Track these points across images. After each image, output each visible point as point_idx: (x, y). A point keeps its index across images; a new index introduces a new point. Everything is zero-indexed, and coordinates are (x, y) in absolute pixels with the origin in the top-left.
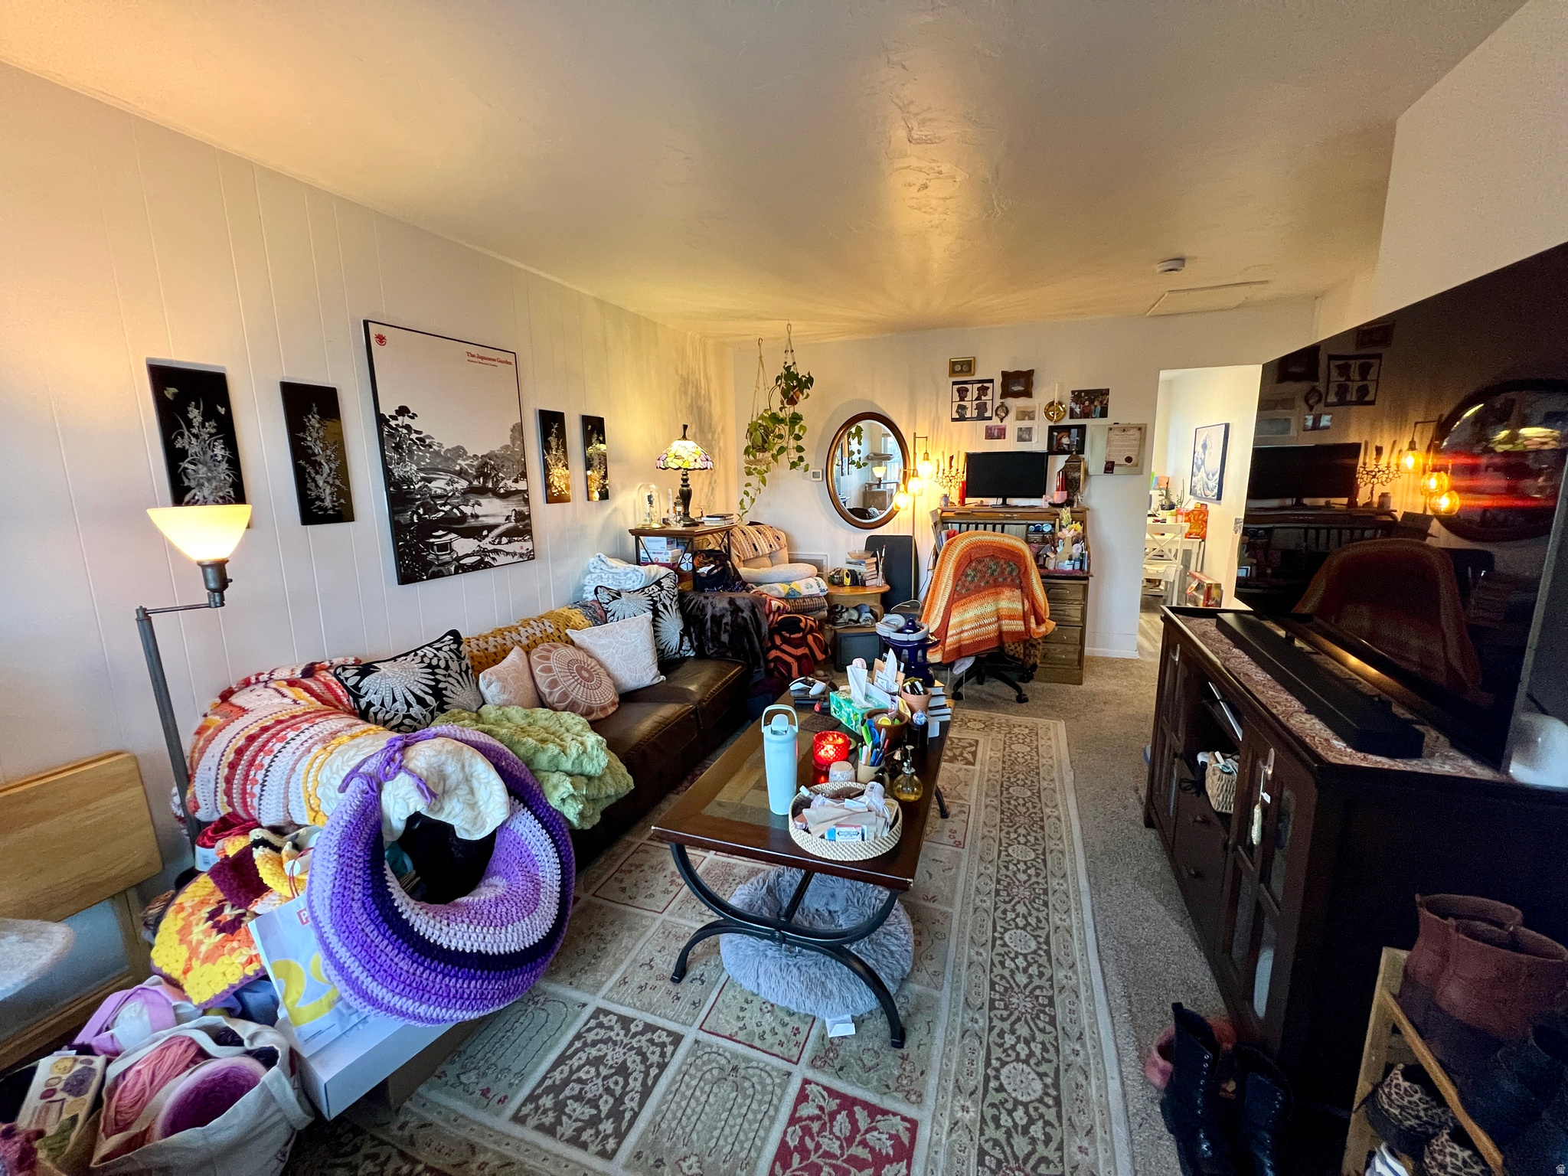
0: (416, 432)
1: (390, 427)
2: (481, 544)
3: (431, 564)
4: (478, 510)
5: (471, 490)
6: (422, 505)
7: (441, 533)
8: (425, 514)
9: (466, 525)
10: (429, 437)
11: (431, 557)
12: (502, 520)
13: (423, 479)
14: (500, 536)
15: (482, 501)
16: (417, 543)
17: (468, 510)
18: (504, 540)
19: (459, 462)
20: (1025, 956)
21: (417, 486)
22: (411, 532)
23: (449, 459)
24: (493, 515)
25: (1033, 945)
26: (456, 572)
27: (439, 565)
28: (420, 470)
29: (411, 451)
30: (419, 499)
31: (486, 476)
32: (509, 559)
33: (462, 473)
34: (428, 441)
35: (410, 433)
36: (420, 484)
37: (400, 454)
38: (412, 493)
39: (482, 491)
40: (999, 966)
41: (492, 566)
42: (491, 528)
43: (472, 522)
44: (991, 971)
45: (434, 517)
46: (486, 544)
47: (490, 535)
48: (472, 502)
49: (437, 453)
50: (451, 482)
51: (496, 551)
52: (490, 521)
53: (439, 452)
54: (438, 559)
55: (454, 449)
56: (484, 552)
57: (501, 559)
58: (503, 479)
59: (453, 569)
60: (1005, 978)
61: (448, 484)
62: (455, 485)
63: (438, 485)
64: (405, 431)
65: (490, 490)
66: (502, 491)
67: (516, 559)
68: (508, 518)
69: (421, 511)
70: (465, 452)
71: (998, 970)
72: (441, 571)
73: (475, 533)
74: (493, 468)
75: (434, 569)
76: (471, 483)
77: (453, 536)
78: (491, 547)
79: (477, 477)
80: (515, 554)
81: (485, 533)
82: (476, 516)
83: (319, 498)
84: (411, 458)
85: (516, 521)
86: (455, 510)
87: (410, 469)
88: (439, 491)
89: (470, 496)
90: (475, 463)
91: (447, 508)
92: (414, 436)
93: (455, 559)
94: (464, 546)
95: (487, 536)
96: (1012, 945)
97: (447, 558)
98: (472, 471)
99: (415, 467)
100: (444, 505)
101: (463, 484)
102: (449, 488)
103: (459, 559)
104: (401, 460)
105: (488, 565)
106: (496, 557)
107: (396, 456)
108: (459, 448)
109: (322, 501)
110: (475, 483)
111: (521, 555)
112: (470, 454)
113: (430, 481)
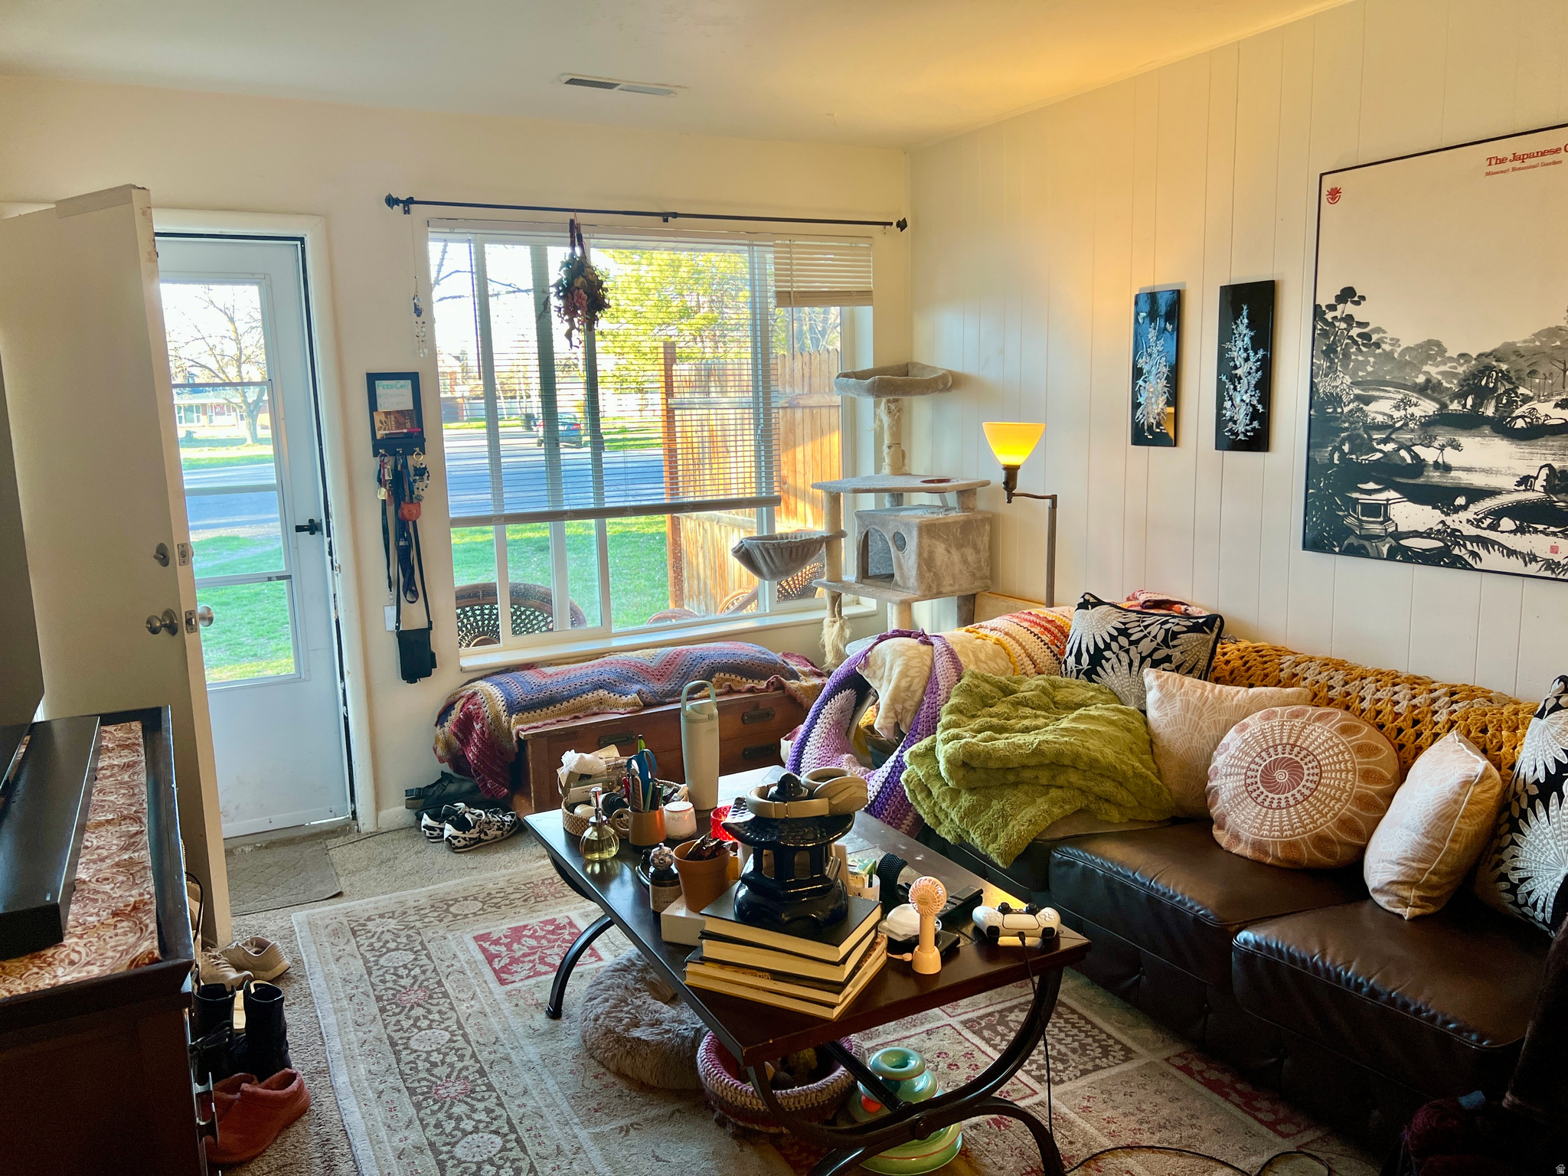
0: (1360, 324)
1: (1325, 322)
2: (1449, 520)
3: (1349, 531)
4: (1450, 456)
5: (1444, 419)
6: (1349, 438)
7: (1371, 486)
8: (1351, 452)
9: (1421, 480)
10: (1378, 330)
11: (1349, 521)
12: (1509, 483)
13: (1358, 398)
14: (1498, 514)
15: (1464, 440)
16: (1332, 495)
17: (1429, 455)
18: (1507, 523)
19: (1426, 368)
20: (465, 1133)
21: (1346, 410)
22: (1327, 477)
23: (1407, 363)
24: (1487, 471)
25: (459, 1151)
26: (1391, 556)
27: (1361, 537)
28: (1355, 384)
29: (1346, 355)
30: (1346, 429)
31: (1482, 395)
32: (1515, 565)
33: (1428, 389)
34: (1375, 337)
35: (1350, 327)
36: (1351, 406)
37: (1332, 361)
38: (1337, 419)
39: (1470, 422)
40: (492, 1106)
41: (1466, 567)
42: (1476, 494)
43: (1435, 477)
44: (498, 1098)
45: (1366, 458)
46: (1460, 522)
47: (1472, 508)
48: (1441, 440)
49: (1389, 356)
50: (1405, 403)
51: (1485, 543)
52: (1478, 481)
53: (1392, 352)
54: (1361, 528)
55: (1420, 346)
56: (1455, 536)
57: (1492, 559)
58: (1526, 399)
59: (1385, 550)
60: (479, 1100)
61: (1397, 407)
62: (1410, 410)
63: (1381, 409)
64: (1343, 325)
65: (1487, 421)
66: (1520, 424)
67: (1533, 568)
68: (1525, 481)
69: (1346, 448)
70: (1442, 351)
71: (491, 1103)
72: (1364, 547)
73: (1442, 497)
74: (1505, 376)
75: (1352, 540)
76: (1444, 406)
77: (1392, 494)
78: (1469, 530)
79: (1461, 396)
80: (1533, 558)
81: (1460, 501)
82: (1447, 468)
83: (1232, 419)
84: (1345, 366)
85: (1549, 489)
86: (1403, 453)
87: (1341, 382)
88: (1380, 419)
89: (1438, 430)
90: (1460, 370)
91: (1389, 447)
92: (1355, 331)
93: (1392, 535)
94: (1410, 516)
95: (1465, 508)
96: (487, 1136)
97: (1377, 529)
98: (1453, 385)
99: (1348, 380)
100: (1385, 441)
101: (1427, 407)
102: (1397, 414)
103: (1398, 536)
104: (1332, 369)
105: (1457, 563)
106: (1482, 552)
107: (1326, 364)
108: (1430, 343)
109: (1235, 422)
110: (1455, 406)
111: (1551, 565)
112: (1453, 352)
113: (1367, 401)
